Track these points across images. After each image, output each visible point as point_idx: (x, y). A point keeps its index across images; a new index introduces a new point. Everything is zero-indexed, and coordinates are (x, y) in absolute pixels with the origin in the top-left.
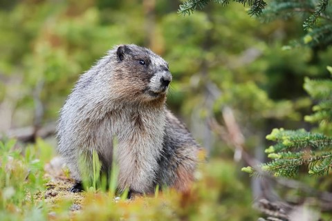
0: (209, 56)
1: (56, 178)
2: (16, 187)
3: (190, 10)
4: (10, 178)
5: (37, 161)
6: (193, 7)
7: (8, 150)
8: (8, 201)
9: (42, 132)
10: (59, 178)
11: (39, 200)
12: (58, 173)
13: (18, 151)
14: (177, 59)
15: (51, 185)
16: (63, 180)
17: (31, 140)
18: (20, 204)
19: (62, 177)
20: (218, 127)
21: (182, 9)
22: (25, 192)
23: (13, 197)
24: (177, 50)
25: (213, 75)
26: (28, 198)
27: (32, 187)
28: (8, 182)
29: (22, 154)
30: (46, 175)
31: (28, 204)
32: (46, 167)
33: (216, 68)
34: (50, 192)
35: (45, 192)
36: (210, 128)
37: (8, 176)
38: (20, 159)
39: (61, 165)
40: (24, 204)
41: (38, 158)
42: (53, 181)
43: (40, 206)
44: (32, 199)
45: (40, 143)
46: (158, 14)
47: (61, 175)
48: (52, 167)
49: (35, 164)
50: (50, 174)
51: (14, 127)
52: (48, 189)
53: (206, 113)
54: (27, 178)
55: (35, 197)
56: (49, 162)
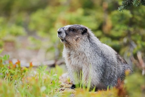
0: (131, 29)
1: (64, 82)
2: (47, 86)
3: (123, 10)
4: (44, 82)
5: (56, 75)
6: (124, 8)
7: (44, 70)
8: (43, 92)
9: (58, 62)
10: (66, 82)
11: (56, 92)
12: (65, 81)
13: (48, 71)
14: (117, 31)
15: (62, 86)
16: (67, 83)
17: (53, 66)
18: (48, 94)
19: (67, 82)
20: (135, 60)
21: (119, 9)
22: (50, 89)
23: (45, 91)
24: (117, 27)
25: (133, 38)
26: (52, 91)
27: (54, 86)
28: (43, 84)
29: (49, 72)
30: (60, 81)
31: (52, 94)
32: (60, 78)
33: (134, 35)
34: (61, 88)
35: (59, 89)
36: (131, 61)
37: (43, 81)
38: (48, 74)
39: (66, 77)
40: (50, 94)
41: (56, 74)
42: (63, 84)
43: (57, 95)
44: (54, 92)
45: (57, 67)
46: (109, 11)
47: (66, 81)
48: (62, 78)
49: (55, 77)
50: (61, 81)
51: (46, 60)
52: (61, 87)
53: (130, 54)
54: (51, 83)
55: (55, 91)
56: (61, 76)
